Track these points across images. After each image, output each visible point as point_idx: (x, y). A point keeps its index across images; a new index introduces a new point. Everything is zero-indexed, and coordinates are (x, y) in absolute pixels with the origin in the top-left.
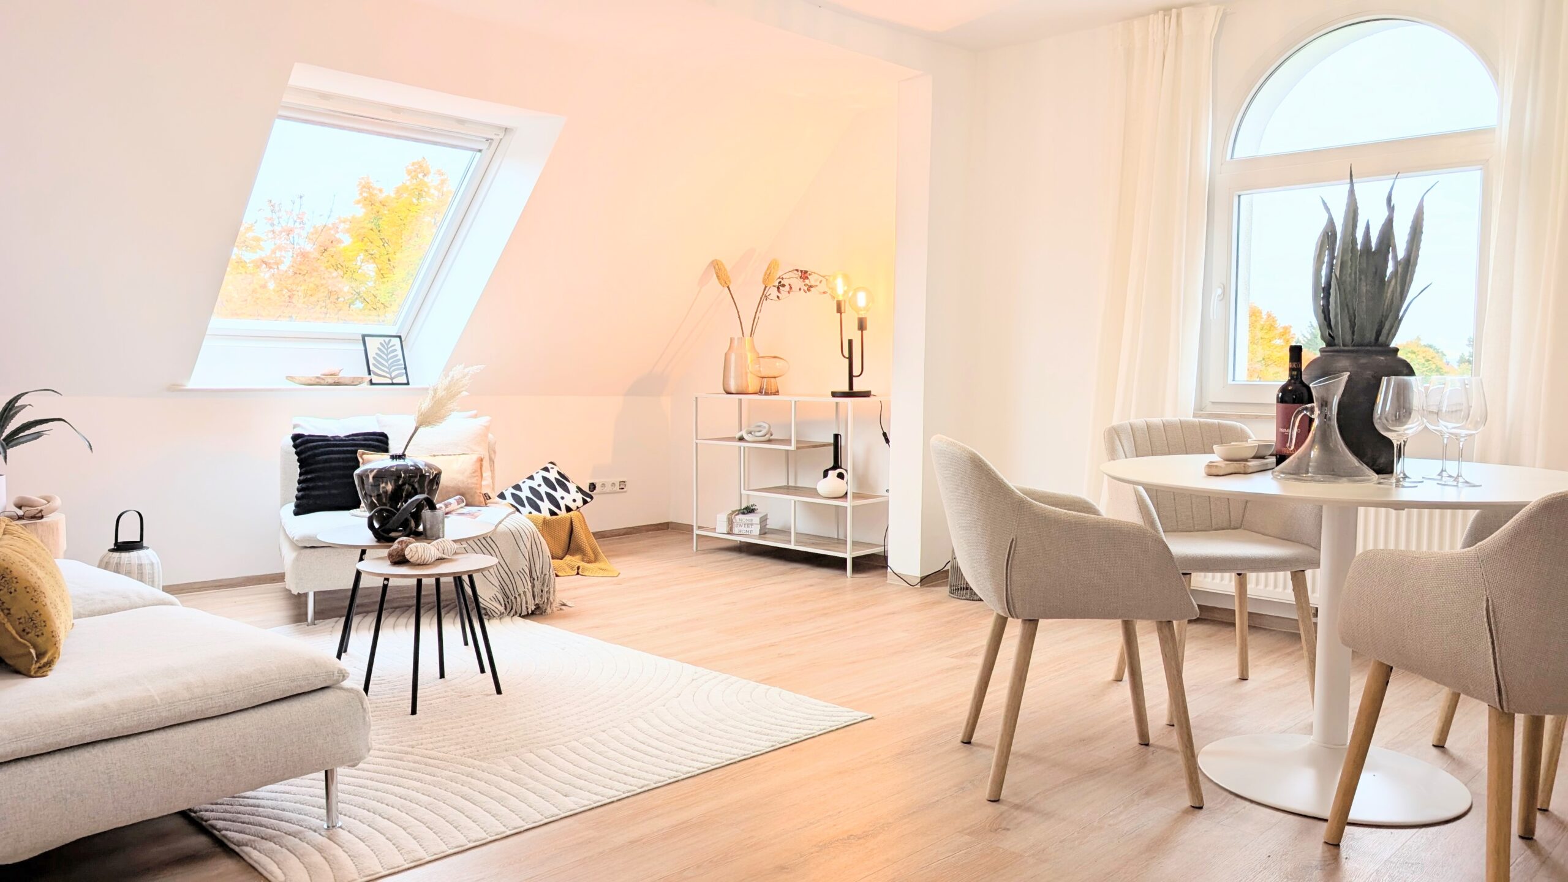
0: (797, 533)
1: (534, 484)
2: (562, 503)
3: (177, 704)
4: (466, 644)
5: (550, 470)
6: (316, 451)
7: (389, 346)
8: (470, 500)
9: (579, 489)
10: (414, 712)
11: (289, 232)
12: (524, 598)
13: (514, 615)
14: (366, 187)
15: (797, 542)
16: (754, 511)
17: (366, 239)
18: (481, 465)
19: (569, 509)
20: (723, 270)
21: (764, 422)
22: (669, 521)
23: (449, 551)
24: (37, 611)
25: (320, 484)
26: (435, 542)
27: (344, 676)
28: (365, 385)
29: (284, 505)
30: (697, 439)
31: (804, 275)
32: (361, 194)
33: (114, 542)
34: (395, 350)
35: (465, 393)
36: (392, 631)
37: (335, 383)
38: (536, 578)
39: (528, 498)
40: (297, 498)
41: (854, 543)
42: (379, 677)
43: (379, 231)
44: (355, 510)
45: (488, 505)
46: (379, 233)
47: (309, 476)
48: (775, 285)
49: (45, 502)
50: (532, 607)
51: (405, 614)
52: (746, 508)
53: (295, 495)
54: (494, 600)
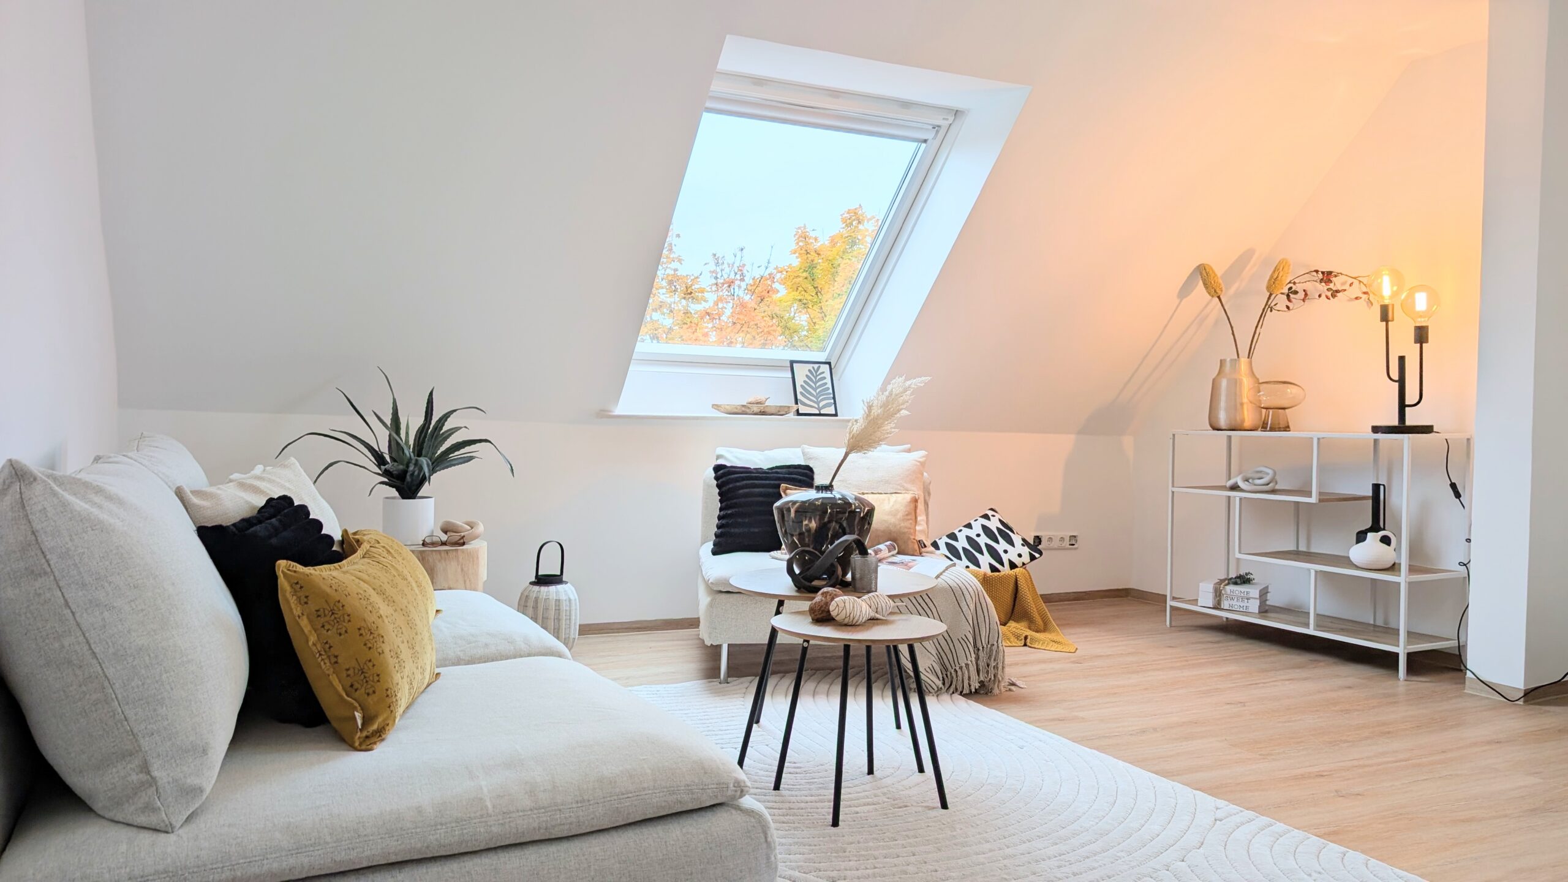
0: (1318, 615)
1: (972, 533)
2: (1005, 558)
3: (514, 815)
4: (898, 727)
5: (991, 518)
6: (738, 484)
7: (818, 373)
8: (903, 547)
9: (1025, 542)
10: (835, 823)
11: (730, 283)
12: (966, 672)
13: (953, 693)
14: (803, 237)
15: (1318, 627)
16: (1249, 582)
17: (800, 289)
18: (916, 507)
19: (1013, 566)
20: (1212, 275)
21: (1266, 467)
22: (1131, 587)
23: (884, 610)
24: (370, 661)
25: (740, 520)
26: (866, 597)
27: (742, 791)
28: (791, 415)
29: (704, 543)
30: (1173, 486)
31: (1327, 277)
32: (798, 243)
33: (535, 575)
34: (825, 378)
35: (904, 412)
36: (812, 699)
37: (760, 412)
38: (981, 648)
39: (964, 549)
40: (716, 535)
41: (1410, 634)
42: (795, 763)
43: (813, 280)
44: (775, 552)
45: (924, 554)
46: (812, 282)
47: (729, 512)
48: (1283, 291)
49: (469, 528)
50: (975, 685)
51: (826, 678)
52: (1240, 577)
53: (714, 532)
54: (930, 672)
